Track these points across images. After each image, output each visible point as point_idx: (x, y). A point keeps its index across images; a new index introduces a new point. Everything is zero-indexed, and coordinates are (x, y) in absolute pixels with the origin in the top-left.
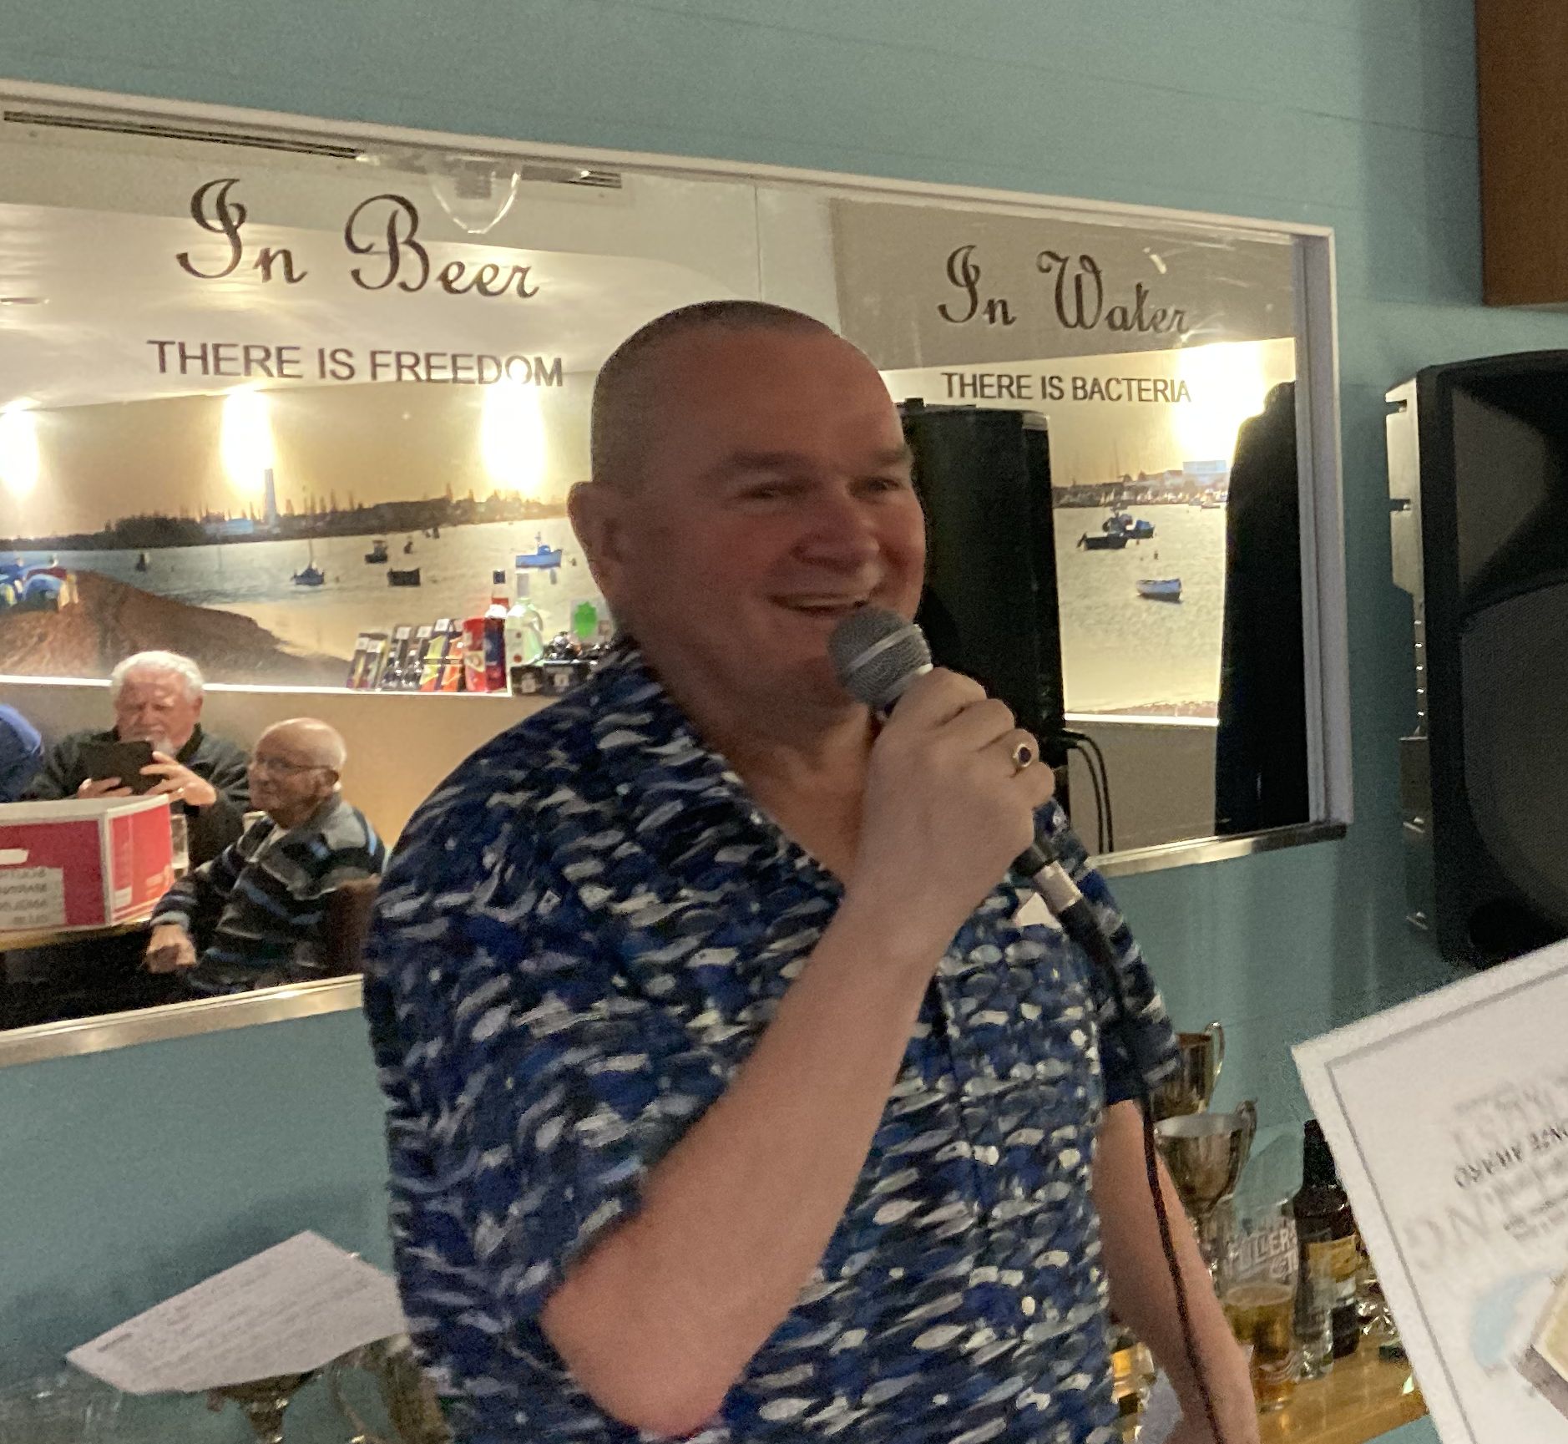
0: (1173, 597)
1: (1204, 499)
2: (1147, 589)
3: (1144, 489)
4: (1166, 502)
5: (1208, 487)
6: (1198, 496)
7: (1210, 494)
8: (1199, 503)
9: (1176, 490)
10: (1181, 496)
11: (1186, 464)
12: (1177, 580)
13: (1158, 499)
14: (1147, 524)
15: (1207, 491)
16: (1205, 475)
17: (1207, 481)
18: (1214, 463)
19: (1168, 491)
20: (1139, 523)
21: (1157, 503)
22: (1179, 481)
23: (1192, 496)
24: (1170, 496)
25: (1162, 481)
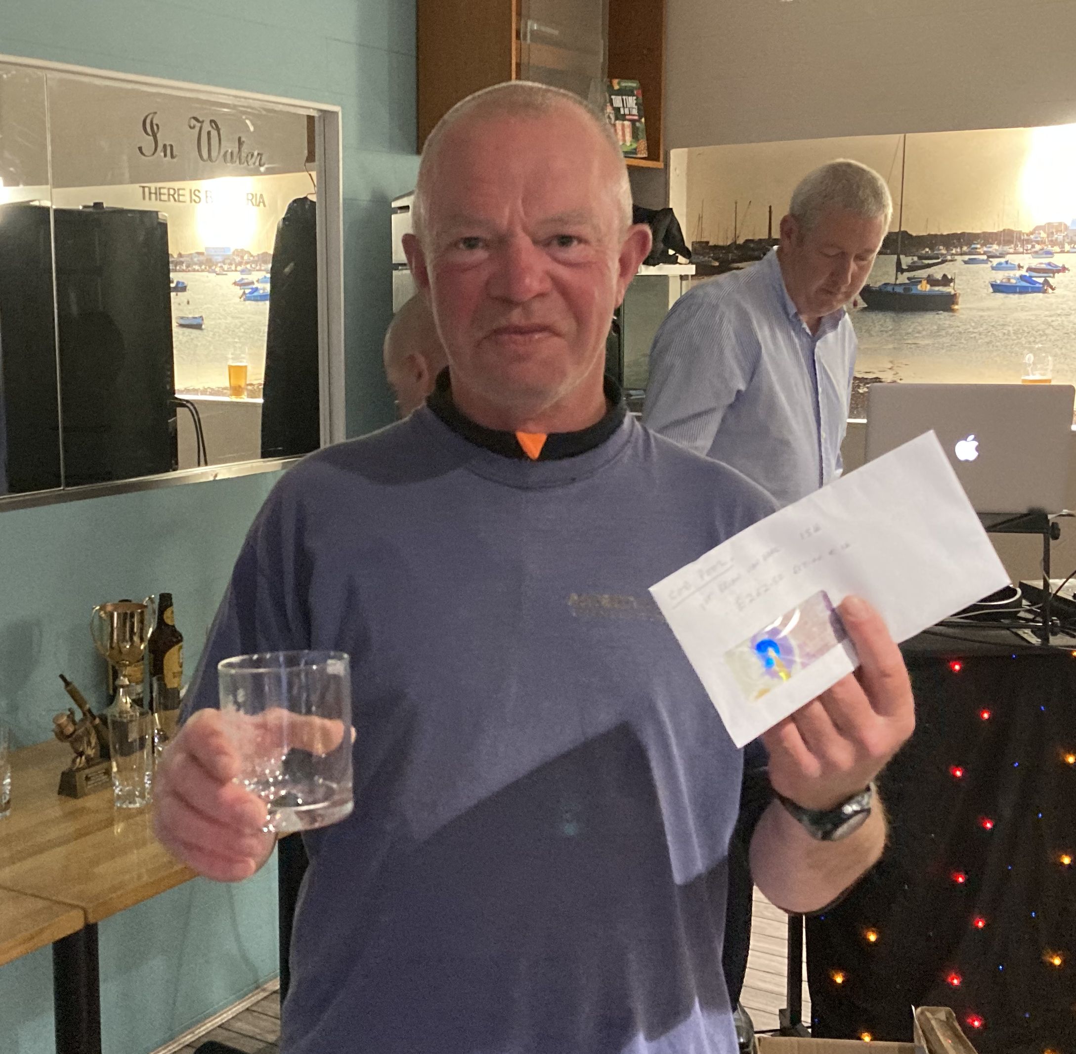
0: (198, 327)
1: (218, 269)
2: (182, 322)
3: (182, 263)
4: (194, 271)
5: (220, 262)
6: (213, 268)
7: (221, 267)
8: (214, 272)
9: (200, 264)
10: (203, 267)
11: (206, 249)
12: (201, 317)
13: (190, 269)
14: (183, 283)
15: (219, 265)
16: (218, 255)
17: (220, 259)
18: (223, 248)
19: (196, 264)
20: (178, 283)
21: (189, 271)
22: (202, 258)
23: (210, 267)
24: (197, 267)
25: (192, 259)
